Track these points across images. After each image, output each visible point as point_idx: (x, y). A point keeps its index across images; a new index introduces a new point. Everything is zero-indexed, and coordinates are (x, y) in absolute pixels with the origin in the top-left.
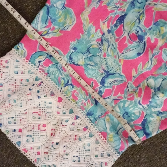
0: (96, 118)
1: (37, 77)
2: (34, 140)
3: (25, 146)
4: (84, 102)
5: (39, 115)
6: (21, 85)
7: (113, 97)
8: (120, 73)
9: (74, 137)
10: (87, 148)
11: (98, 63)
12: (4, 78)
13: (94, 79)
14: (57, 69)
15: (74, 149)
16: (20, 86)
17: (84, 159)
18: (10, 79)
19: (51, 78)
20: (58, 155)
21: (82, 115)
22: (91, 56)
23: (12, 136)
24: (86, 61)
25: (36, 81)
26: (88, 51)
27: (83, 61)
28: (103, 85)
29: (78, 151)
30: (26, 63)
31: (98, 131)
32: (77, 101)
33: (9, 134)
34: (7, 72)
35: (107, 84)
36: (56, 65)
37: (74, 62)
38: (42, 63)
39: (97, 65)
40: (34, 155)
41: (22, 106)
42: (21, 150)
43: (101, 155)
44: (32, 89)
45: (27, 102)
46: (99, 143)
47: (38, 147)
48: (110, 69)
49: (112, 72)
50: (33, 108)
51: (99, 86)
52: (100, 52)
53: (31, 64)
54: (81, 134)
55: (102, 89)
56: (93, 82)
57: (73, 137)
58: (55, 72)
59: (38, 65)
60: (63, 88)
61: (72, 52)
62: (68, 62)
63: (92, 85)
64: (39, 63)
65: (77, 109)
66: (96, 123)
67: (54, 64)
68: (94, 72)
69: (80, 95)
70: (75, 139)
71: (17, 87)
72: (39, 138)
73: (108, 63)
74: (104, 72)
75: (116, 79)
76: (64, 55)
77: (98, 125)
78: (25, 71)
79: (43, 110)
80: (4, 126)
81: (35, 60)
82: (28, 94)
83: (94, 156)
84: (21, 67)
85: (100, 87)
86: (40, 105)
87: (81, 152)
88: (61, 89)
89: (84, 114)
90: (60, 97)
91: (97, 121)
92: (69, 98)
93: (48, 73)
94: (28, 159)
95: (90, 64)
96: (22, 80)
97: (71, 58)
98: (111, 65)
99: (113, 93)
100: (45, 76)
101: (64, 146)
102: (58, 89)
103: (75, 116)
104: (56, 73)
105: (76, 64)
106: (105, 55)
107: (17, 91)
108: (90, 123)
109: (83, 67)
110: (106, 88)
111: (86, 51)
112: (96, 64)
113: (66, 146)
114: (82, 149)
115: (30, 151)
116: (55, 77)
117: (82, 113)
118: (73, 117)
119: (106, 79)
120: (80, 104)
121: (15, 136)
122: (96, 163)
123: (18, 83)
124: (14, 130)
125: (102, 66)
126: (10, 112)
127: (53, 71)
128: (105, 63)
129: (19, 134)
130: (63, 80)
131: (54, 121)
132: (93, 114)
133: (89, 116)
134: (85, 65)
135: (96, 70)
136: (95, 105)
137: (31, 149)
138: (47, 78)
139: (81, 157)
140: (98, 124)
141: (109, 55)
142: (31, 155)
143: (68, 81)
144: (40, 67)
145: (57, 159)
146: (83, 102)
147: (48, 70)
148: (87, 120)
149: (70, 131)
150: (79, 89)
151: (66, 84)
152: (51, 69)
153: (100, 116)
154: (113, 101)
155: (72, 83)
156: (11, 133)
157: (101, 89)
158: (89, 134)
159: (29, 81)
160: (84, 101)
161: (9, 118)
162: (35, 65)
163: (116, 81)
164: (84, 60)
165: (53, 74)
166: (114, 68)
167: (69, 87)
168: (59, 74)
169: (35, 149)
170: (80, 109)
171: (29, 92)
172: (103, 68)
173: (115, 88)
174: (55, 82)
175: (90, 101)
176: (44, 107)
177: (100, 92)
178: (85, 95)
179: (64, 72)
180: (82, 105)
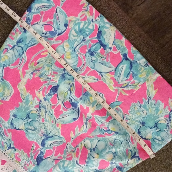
7: (54, 157)
8: (60, 135)
11: (37, 128)
13: (35, 141)
22: (31, 121)
24: (26, 126)
26: (28, 116)
28: (44, 147)
32: (20, 162)
35: (47, 145)
37: (15, 127)
39: (37, 130)
48: (49, 133)
49: (50, 135)
51: (40, 147)
52: (39, 117)
55: (43, 150)
56: (34, 144)
60: (7, 151)
61: (13, 119)
62: (10, 127)
63: (34, 147)
65: (21, 169)
68: (34, 135)
69: (22, 157)
73: (47, 127)
74: (43, 135)
75: (56, 141)
76: (5, 122)
85: (41, 149)
88: (5, 152)
92: (13, 160)
95: (31, 128)
97: (12, 124)
98: (49, 129)
99: (54, 153)
102: (2, 152)
105: (17, 129)
106: (43, 120)
109: (24, 131)
110: (47, 149)
111: (26, 117)
112: (35, 129)
119: (46, 141)
120: (23, 164)
125: (41, 130)
128: (44, 127)
130: (6, 144)
135: (36, 134)
136: (37, 166)
141: (46, 121)
143: (10, 145)
146: (25, 163)
150: (21, 151)
151: (9, 147)
154: (54, 161)
155: (15, 147)
160: (27, 162)
163: (56, 143)
164: (24, 126)
166: (53, 132)
167: (12, 150)
168: (1, 139)
170: (24, 169)
172: (42, 132)
173: (56, 148)
177: (42, 153)
178: (27, 157)
179: (6, 137)
180: (25, 166)
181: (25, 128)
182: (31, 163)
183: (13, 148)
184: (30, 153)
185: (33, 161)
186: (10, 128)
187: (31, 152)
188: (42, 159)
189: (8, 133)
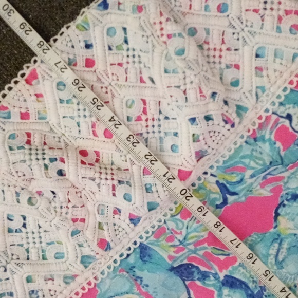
0: (134, 269)
1: (246, 110)
2: (65, 105)
3: (46, 77)
4: (177, 236)
5: (139, 119)
6: (223, 66)
9: (80, 217)
10: (50, 253)
11: (284, 270)
12: (244, 18)
14: (268, 163)
15: (46, 220)
16: (220, 63)
17: (18, 245)
18: (242, 34)
19: (241, 146)
20: (26, 177)
21: (141, 233)
23: (71, 41)
24: (289, 240)
25: (235, 107)
27: (289, 232)
28: (223, 284)
29: (40, 227)
30: (288, 82)
31: (100, 280)
32: (178, 217)
33: (77, 32)
34: (261, 28)
36: (280, 161)
37: (284, 206)
38: (287, 123)
39: (278, 269)
40: (18, 104)
41: (167, 75)
42: (32, 66)
43: (33, 291)
44: (216, 99)
45: (179, 87)
46: (67, 283)
47: (42, 112)
50: (158, 100)
51: (221, 271)
53: (282, 94)
54: (89, 235)
55: (211, 281)
57: (80, 214)
58: (260, 159)
59: (278, 113)
60: (214, 180)
62: (286, 192)
63: (222, 255)
64: (285, 115)
65: (157, 219)
66: (120, 271)
67: (282, 153)
69: (195, 225)
70: (74, 221)
71: (217, 54)
72: (71, 117)
77: (114, 278)
78: (265, 79)
79: (153, 126)
80: (102, 16)
81: (295, 103)
82: (201, 92)
83: (30, 274)
84: (277, 66)
85: (216, 274)
86: (167, 118)
87: (36, 235)
88: (212, 175)
89: (145, 239)
90: (193, 174)
91: (125, 273)
93: (255, 140)
94: (7, 87)
95: (281, 250)
96: (237, 67)
97: (295, 197)
100: (249, 131)
101: (53, 193)
102: (211, 167)
103: (141, 216)
104: (255, 162)
105: (279, 211)
107: (206, 53)
108: (121, 256)
109: (272, 230)
110: (216, 293)
112: (280, 264)
113: (55, 197)
114: (46, 238)
115: (32, 92)
116: (244, 157)
117: (147, 232)
119: (243, 292)
120: (171, 225)
121: (73, 47)
122: (11, 279)
123: (228, 58)
124: (89, 43)
126: (145, 38)
127: (261, 153)
130: (238, 178)
131: (123, 158)
132: (145, 262)
133: (138, 250)
134: (279, 235)
136: (169, 267)
137: (36, 95)
138: (242, 137)
139: (24, 235)
140: (119, 275)
142: (19, 94)
143: (234, 194)
144: (274, 117)
145: (14, 173)
146: (177, 233)
147: (263, 139)
148: (127, 247)
149: (97, 205)
151: (225, 187)
152: (266, 147)
153: (139, 280)
155: (228, 205)
156: (81, 38)
157: (212, 278)
158: (89, 257)
159: (235, 89)
160: (180, 238)
161: (125, 29)
162: (281, 104)
164: (292, 234)
165: (254, 153)
167: (217, 196)
168: (253, 168)
169: (38, 106)
170: (156, 227)
171: (208, 93)
174: (231, 158)
175: (181, 253)
176: (162, 129)
177: (205, 276)
178: (196, 239)
180: (167, 231)
181: (282, 236)
182: (177, 252)
184: (206, 245)
185: (182, 255)
186: (283, 193)
187: (207, 248)
188: (188, 278)
189: (269, 187)
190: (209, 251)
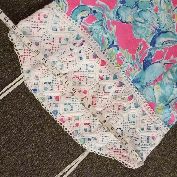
0: (143, 86)
1: (78, 35)
2: (73, 108)
3: (62, 115)
4: (130, 67)
5: (80, 80)
6: (60, 44)
7: (164, 61)
8: (174, 32)
9: (118, 107)
10: (132, 119)
11: (148, 20)
12: (41, 36)
13: (143, 39)
14: (101, 27)
15: (118, 121)
16: (58, 45)
17: (128, 132)
18: (47, 36)
19: (93, 38)
20: (100, 127)
21: (127, 82)
22: (140, 12)
23: (48, 105)
24: (135, 17)
25: (77, 40)
26: (137, 5)
27: (132, 17)
28: (154, 46)
29: (122, 123)
30: (67, 19)
31: (145, 101)
32: (122, 66)
33: (45, 102)
34: (45, 29)
35: (159, 44)
36: (101, 21)
37: (122, 19)
38: (84, 19)
39: (148, 22)
40: (72, 127)
41: (63, 69)
42: (58, 120)
43: (148, 128)
44: (73, 49)
45: (68, 64)
46: (145, 114)
47: (76, 118)
48: (163, 27)
49: (164, 30)
50: (73, 72)
52: (151, 6)
53: (72, 21)
54: (125, 104)
56: (141, 43)
57: (116, 107)
58: (99, 30)
59: (80, 22)
60: (107, 50)
61: (120, 6)
62: (115, 18)
63: (141, 47)
64: (81, 20)
65: (122, 75)
66: (143, 92)
67: (98, 20)
68: (143, 30)
69: (126, 59)
70: (119, 109)
71: (55, 46)
72: (78, 107)
73: (160, 19)
74: (155, 30)
75: (169, 40)
76: (110, 10)
77: (146, 94)
78: (65, 28)
79: (84, 74)
80: (39, 92)
81: (77, 15)
82: (70, 55)
83: (140, 129)
84: (60, 23)
85: (149, 50)
86: (81, 69)
87: (125, 125)
88: (105, 51)
89: (130, 81)
90: (103, 59)
91: (144, 90)
92: (114, 62)
93: (91, 32)
94: (65, 130)
95: (140, 21)
96: (60, 38)
97: (118, 14)
98: (163, 21)
99: (165, 56)
100: (87, 34)
101: (107, 117)
102: (102, 51)
103: (119, 82)
104: (100, 32)
105: (124, 21)
106: (156, 10)
107: (54, 51)
108: (136, 91)
109: (132, 25)
110: (157, 50)
111: (134, 6)
112: (146, 21)
113: (109, 116)
114: (126, 121)
115: (68, 121)
116: (98, 37)
117: (127, 80)
118: (116, 83)
119: (157, 38)
120: (125, 69)
121: (51, 104)
122: (141, 137)
123: (57, 42)
124: (49, 97)
125: (152, 22)
126: (48, 76)
127: (97, 29)
128: (156, 19)
129: (56, 102)
130: (107, 40)
131: (96, 87)
132: (140, 81)
133: (135, 84)
134: (134, 22)
135: (146, 28)
136: (143, 71)
137: (69, 120)
138: (89, 37)
139: (124, 129)
141: (161, 10)
142: (68, 126)
143: (113, 42)
144: (82, 24)
145: (98, 131)
146: (129, 67)
147: (91, 28)
148: (133, 88)
149: (113, 100)
150: (125, 51)
151: (110, 45)
152: (94, 27)
153: (148, 84)
154: (164, 66)
155: (118, 45)
156: (47, 101)
157: (151, 52)
158: (135, 104)
159: (69, 39)
160: (131, 65)
161: (45, 83)
162: (76, 21)
163: (169, 42)
165: (97, 32)
166: (167, 25)
167: (114, 49)
168: (103, 33)
169: (73, 119)
170: (126, 75)
171: (70, 52)
172: (154, 25)
173: (168, 50)
174: (98, 42)
176: (85, 71)
177: (150, 55)
178: (132, 59)
179: (109, 31)
180: (128, 71)
181: (134, 21)
182: (137, 68)
183: (116, 46)
184: (135, 55)
185: (139, 65)
186: (115, 20)
187: (137, 54)
188: (150, 63)
189: (112, 27)
190: (138, 53)
